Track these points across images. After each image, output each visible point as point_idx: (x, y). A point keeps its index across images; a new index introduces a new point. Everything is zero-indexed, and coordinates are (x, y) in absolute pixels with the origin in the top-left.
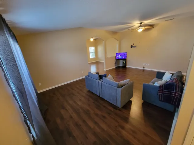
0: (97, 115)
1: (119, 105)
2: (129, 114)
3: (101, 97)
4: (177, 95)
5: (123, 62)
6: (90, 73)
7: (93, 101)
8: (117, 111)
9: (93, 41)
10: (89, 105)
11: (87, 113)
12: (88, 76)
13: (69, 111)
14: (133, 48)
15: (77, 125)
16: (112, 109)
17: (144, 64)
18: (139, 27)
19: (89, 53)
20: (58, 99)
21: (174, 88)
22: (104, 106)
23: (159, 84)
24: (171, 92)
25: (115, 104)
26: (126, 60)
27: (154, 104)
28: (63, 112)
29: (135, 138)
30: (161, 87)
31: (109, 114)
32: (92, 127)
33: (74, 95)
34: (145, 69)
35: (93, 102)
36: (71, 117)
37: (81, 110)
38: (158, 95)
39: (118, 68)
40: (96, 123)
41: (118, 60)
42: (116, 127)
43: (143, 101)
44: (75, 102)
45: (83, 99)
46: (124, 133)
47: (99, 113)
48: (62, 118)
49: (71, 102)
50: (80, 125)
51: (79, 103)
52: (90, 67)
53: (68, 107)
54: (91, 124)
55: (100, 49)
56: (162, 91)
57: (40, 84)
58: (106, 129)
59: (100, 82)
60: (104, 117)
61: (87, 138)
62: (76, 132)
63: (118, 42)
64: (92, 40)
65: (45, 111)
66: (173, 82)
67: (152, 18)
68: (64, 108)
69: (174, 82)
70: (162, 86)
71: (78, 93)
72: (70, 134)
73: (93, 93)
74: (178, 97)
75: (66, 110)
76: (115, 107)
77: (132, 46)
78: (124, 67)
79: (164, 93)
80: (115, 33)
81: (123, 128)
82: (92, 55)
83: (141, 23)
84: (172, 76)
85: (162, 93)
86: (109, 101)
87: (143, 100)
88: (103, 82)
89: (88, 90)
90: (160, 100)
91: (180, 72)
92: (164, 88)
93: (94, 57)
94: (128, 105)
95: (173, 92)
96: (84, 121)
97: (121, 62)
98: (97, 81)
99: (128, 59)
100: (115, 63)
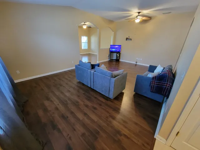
0: (87, 106)
1: (112, 96)
2: (121, 105)
3: (93, 88)
4: (168, 86)
5: (117, 55)
6: (81, 61)
7: (84, 92)
8: (109, 103)
9: (86, 29)
10: (79, 96)
11: (76, 104)
12: (79, 65)
13: (55, 102)
14: (128, 41)
15: (63, 117)
16: (104, 100)
17: (137, 58)
18: (137, 17)
19: (81, 43)
20: (42, 89)
21: (166, 79)
22: (95, 98)
23: (152, 76)
24: (162, 83)
25: (107, 95)
26: (120, 53)
27: (145, 95)
28: (47, 103)
29: (126, 127)
30: (154, 78)
31: (100, 105)
32: (81, 119)
33: (61, 85)
34: (137, 64)
35: (84, 94)
36: (57, 109)
37: (69, 102)
38: (150, 86)
39: (111, 61)
40: (85, 114)
41: (111, 52)
42: (107, 117)
43: (134, 93)
44: (62, 93)
45: (71, 90)
46: (115, 123)
47: (89, 104)
48: (45, 110)
49: (57, 93)
50: (68, 117)
51: (68, 94)
52: (82, 58)
53: (54, 99)
54: (80, 116)
55: (94, 39)
56: (155, 82)
57: (18, 72)
58: (96, 120)
59: (93, 71)
60: (95, 108)
61: (75, 130)
62: (62, 125)
63: (113, 32)
64: (85, 27)
65: (25, 102)
66: (165, 73)
67: (151, 8)
68: (48, 99)
69: (167, 74)
70: (156, 77)
71: (67, 84)
72: (55, 127)
73: (83, 84)
74: (169, 88)
75: (51, 101)
76: (107, 98)
77: (127, 39)
78: (118, 60)
79: (156, 84)
80: (111, 21)
81: (114, 118)
82: (84, 46)
83: (139, 13)
84: (163, 69)
85: (154, 84)
86: (101, 92)
87: (134, 91)
88: (95, 71)
89: (79, 81)
90: (151, 91)
91: (171, 66)
92: (157, 79)
93: (86, 48)
94: (119, 97)
95: (165, 83)
96: (72, 113)
97: (115, 55)
98: (89, 70)
99: (122, 52)
100: (109, 56)
